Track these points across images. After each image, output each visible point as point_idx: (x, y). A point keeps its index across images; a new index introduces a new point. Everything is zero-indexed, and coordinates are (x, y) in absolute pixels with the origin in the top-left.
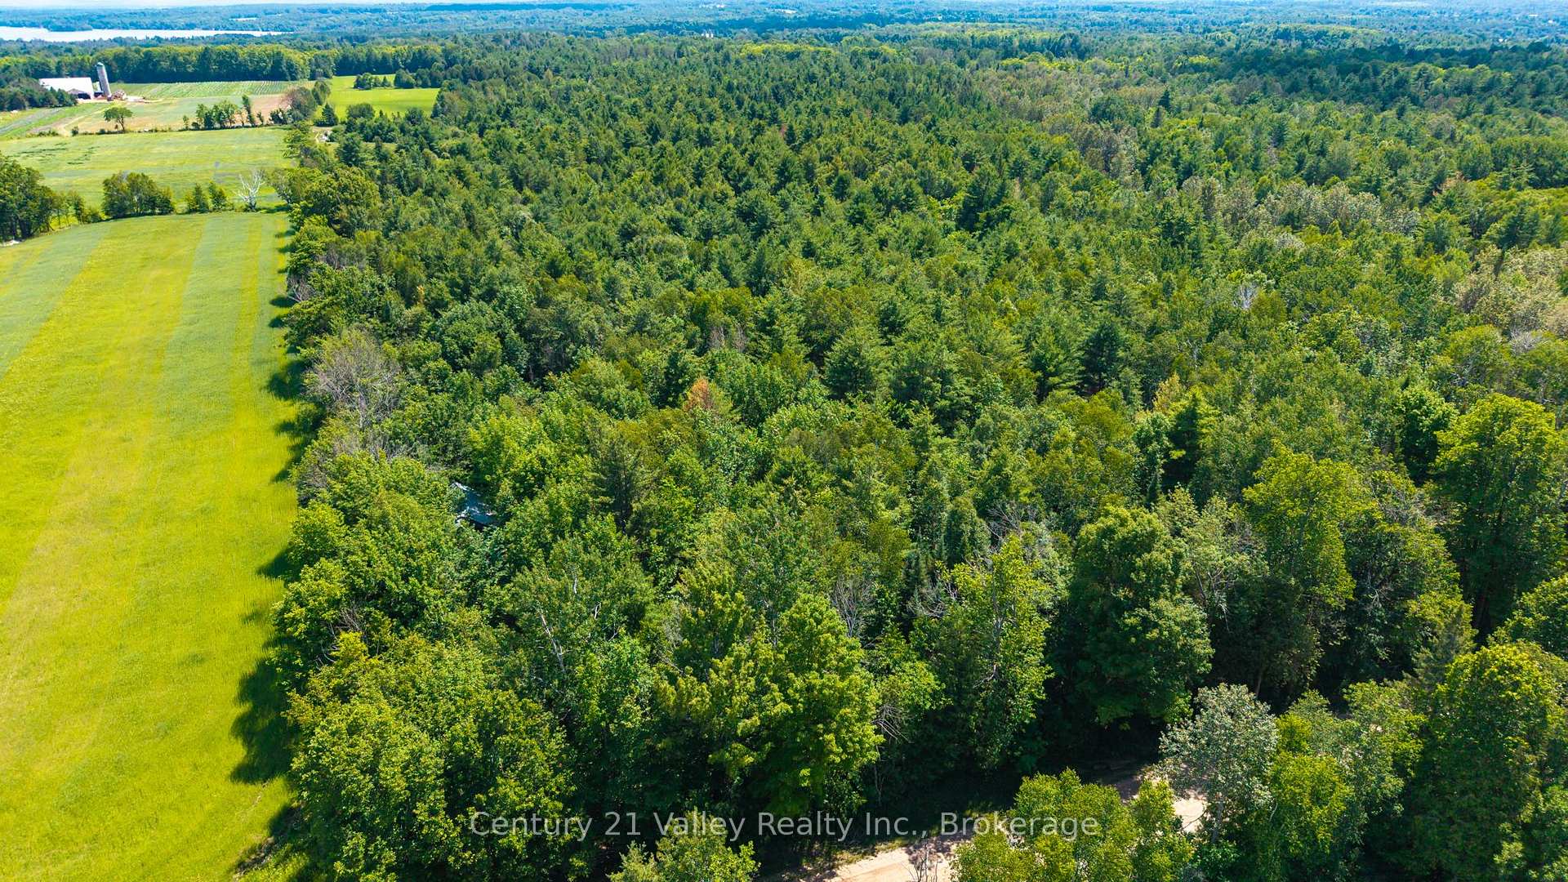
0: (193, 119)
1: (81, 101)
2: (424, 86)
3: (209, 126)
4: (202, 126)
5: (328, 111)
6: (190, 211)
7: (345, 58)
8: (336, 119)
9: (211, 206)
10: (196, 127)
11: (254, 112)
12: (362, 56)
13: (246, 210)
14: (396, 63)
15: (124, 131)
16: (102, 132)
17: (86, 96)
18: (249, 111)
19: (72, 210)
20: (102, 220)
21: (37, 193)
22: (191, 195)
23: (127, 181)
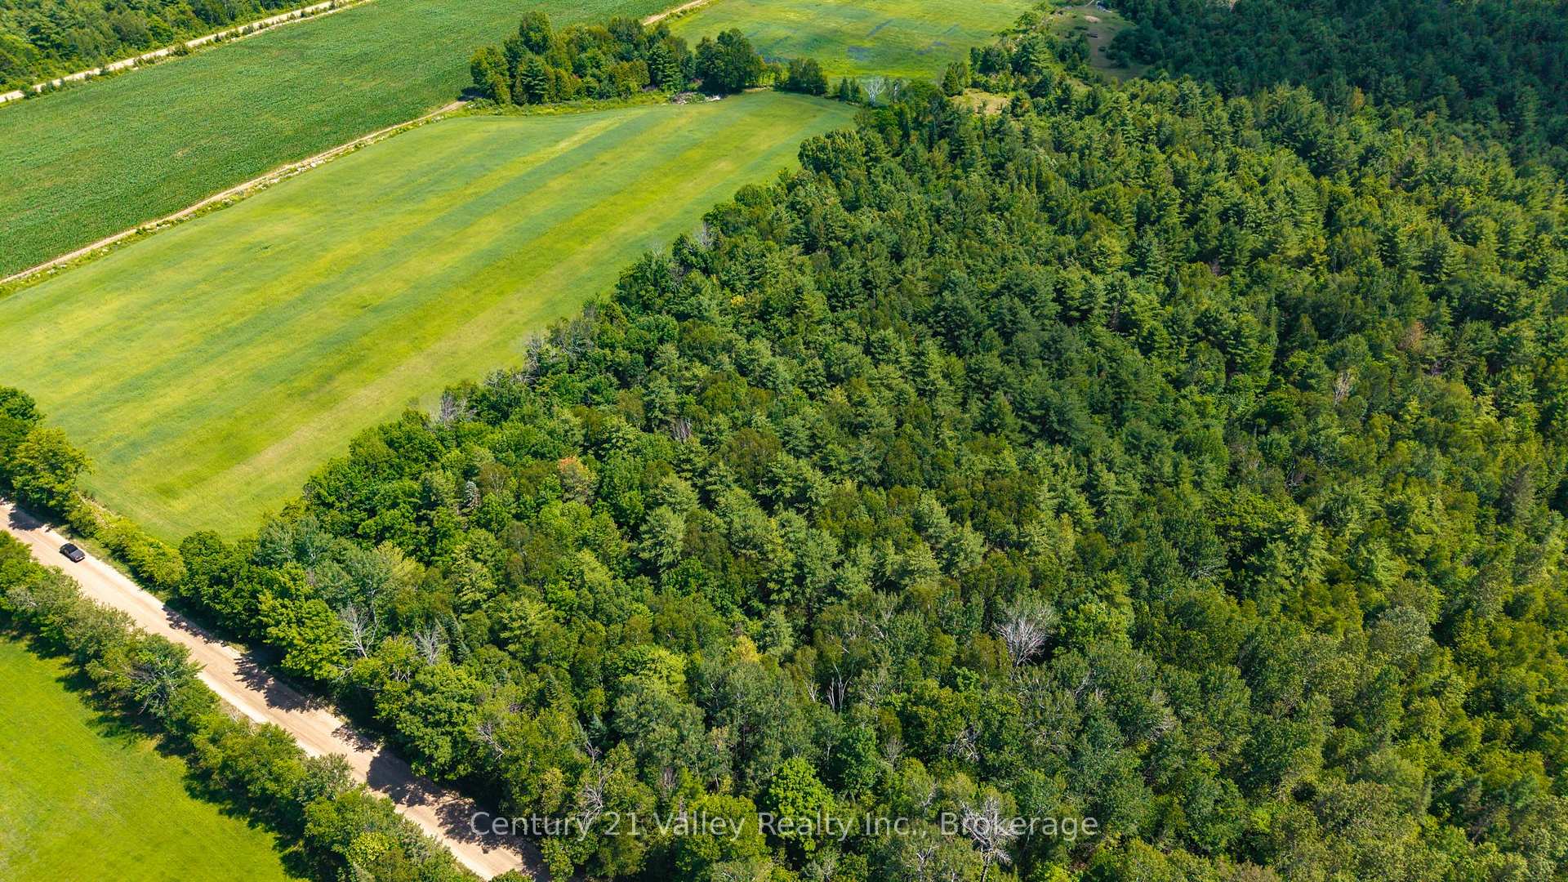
9: (849, 97)
13: (864, 107)
19: (773, 75)
20: (783, 88)
21: (743, 66)
22: (839, 84)
23: (803, 65)
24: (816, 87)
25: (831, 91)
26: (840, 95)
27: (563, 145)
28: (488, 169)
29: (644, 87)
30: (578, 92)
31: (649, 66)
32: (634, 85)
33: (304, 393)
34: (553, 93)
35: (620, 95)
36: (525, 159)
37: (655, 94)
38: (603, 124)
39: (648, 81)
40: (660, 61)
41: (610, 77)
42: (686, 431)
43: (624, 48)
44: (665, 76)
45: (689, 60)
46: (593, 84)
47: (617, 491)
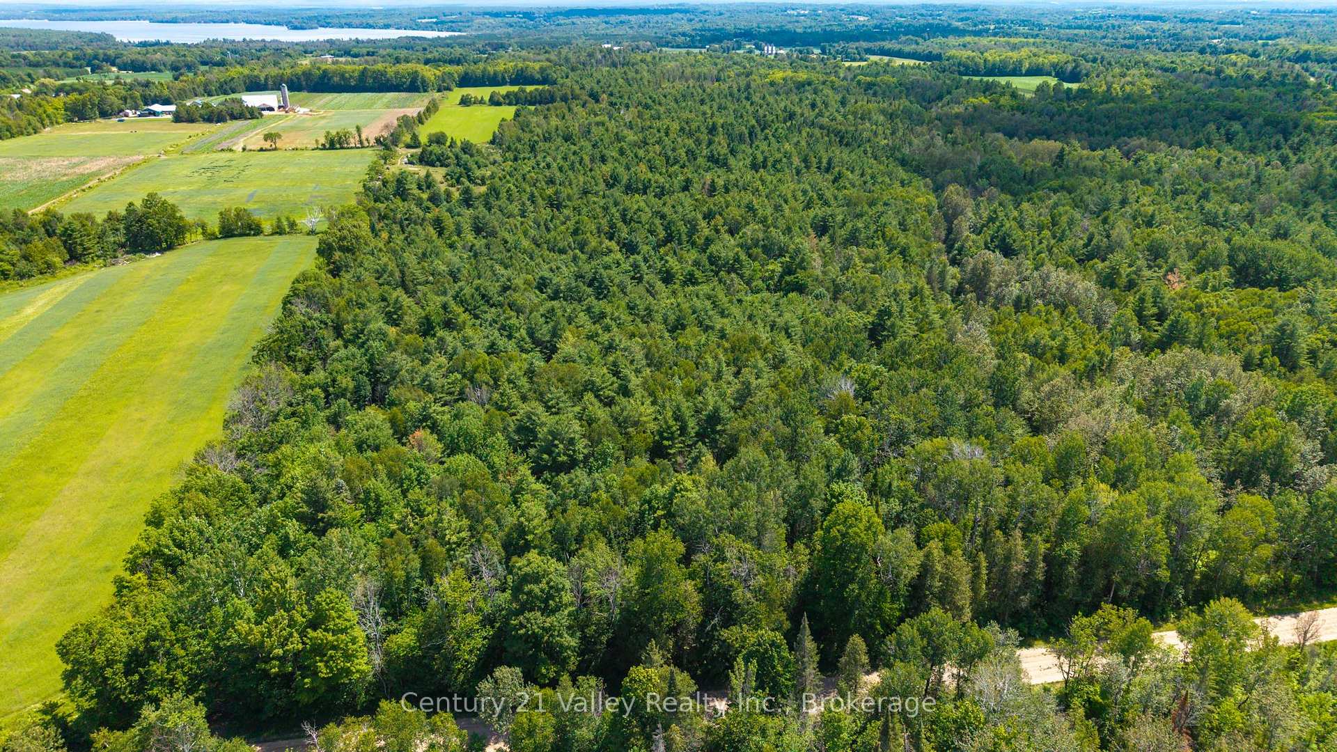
0: (322, 140)
1: (265, 113)
2: (510, 104)
3: (332, 147)
4: (328, 146)
5: (415, 137)
6: (272, 234)
7: (466, 74)
8: (420, 143)
9: (287, 230)
10: (324, 148)
11: (364, 137)
12: (479, 72)
13: (308, 234)
14: (504, 78)
15: (275, 149)
16: (261, 150)
17: (271, 109)
18: (360, 136)
19: (200, 230)
20: (217, 238)
21: (175, 221)
22: (274, 223)
23: (233, 213)
24: (253, 229)
25: (267, 227)
26: (279, 231)
27: (29, 311)
29: (65, 262)
31: (65, 242)
32: (57, 260)
35: (41, 273)
37: (79, 266)
38: (58, 289)
39: (68, 257)
40: (76, 235)
41: (26, 257)
42: (484, 392)
43: (19, 234)
44: (85, 249)
45: (104, 233)
46: (7, 267)
47: (479, 441)
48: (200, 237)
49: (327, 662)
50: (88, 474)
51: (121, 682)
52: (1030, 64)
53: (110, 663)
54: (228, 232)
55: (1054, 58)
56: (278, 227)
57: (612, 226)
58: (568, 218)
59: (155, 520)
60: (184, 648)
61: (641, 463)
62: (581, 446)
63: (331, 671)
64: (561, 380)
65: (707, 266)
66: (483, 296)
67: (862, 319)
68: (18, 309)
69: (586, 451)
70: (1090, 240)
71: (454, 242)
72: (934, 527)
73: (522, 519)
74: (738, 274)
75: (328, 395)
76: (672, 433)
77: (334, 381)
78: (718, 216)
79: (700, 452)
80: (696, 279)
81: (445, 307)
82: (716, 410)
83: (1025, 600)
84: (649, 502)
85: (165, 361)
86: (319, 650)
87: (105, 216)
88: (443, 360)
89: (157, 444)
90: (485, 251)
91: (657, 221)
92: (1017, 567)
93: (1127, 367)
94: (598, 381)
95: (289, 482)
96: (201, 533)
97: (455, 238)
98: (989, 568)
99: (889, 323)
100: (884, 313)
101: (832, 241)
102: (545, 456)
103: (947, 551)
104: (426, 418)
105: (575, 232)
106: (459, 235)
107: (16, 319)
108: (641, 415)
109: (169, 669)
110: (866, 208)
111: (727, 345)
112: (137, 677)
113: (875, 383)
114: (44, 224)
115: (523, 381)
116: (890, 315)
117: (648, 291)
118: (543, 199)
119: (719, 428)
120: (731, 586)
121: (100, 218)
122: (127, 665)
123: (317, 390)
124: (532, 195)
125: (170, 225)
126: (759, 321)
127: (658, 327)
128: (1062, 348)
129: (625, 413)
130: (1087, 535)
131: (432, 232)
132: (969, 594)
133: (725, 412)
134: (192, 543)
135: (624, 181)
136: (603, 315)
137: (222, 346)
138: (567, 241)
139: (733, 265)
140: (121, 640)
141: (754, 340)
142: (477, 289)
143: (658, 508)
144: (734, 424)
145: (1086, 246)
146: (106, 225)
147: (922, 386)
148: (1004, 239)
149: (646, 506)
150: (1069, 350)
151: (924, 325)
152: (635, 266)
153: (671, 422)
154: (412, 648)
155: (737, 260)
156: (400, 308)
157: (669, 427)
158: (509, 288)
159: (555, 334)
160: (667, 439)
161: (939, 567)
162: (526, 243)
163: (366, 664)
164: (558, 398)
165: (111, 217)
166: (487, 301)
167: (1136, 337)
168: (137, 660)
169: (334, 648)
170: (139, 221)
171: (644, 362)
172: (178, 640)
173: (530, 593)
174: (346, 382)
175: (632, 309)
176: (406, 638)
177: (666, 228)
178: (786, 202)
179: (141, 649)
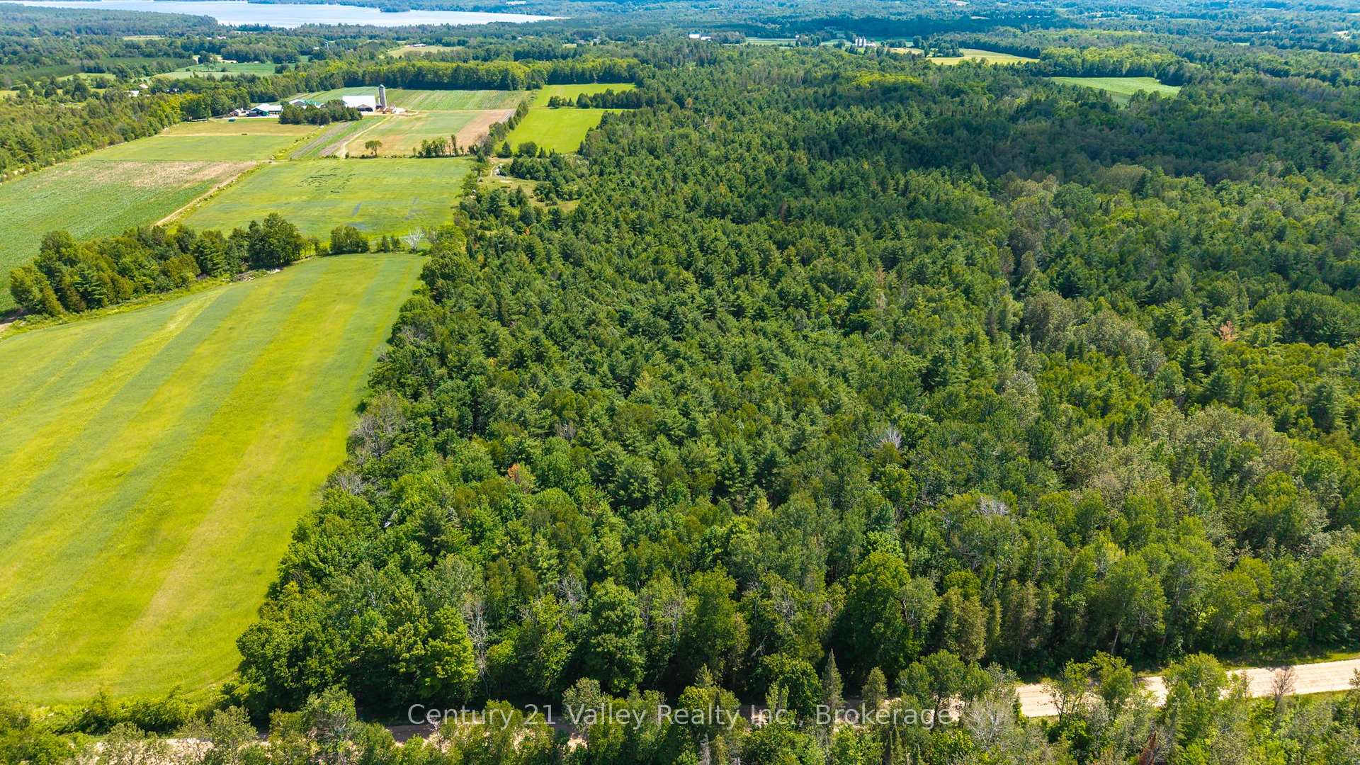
0: (419, 148)
1: (364, 113)
2: (597, 107)
3: (429, 155)
4: (424, 154)
5: (506, 147)
6: (378, 252)
7: (555, 71)
8: (511, 153)
9: (391, 247)
10: (421, 156)
11: (458, 146)
12: (567, 70)
13: (410, 252)
14: (591, 76)
15: (376, 156)
16: (363, 157)
17: (369, 110)
18: (454, 145)
19: (313, 247)
20: (328, 255)
21: (293, 240)
22: (380, 241)
23: (344, 231)
24: (359, 247)
25: (373, 247)
26: (383, 249)
27: (172, 326)
28: (115, 358)
29: (198, 276)
30: (136, 291)
31: (197, 258)
32: (190, 275)
33: (141, 550)
34: (112, 295)
35: (177, 287)
36: (147, 341)
37: (209, 281)
38: (193, 305)
39: (199, 271)
40: (207, 251)
41: (165, 273)
42: (571, 428)
43: (159, 250)
44: (214, 264)
45: (230, 248)
46: (149, 281)
47: (566, 474)
48: (313, 253)
49: (443, 666)
50: (234, 486)
51: (285, 672)
52: (1131, 64)
53: (277, 657)
54: (338, 250)
55: (1157, 58)
56: (383, 245)
57: (690, 255)
58: (649, 245)
59: (301, 536)
60: (332, 647)
61: (704, 503)
62: (653, 485)
63: (447, 673)
64: (637, 421)
65: (777, 300)
66: (571, 329)
67: (917, 363)
68: (162, 324)
69: (657, 489)
70: (1153, 283)
71: (544, 268)
72: (955, 575)
73: (601, 552)
74: (805, 309)
75: (435, 423)
76: (733, 474)
77: (441, 411)
78: (790, 247)
79: (756, 494)
80: (766, 314)
81: (536, 340)
82: (773, 455)
83: (1034, 642)
84: (709, 541)
85: (291, 380)
86: (437, 656)
87: (230, 233)
88: (535, 396)
89: (290, 460)
90: (572, 280)
91: (732, 252)
92: (1028, 614)
93: (1163, 423)
94: (669, 421)
95: (410, 507)
96: (340, 549)
97: (545, 264)
98: (1004, 613)
99: (942, 370)
100: (938, 360)
101: (899, 276)
102: (622, 492)
103: (966, 597)
104: (521, 452)
105: (655, 262)
106: (548, 262)
107: (162, 334)
108: (706, 456)
109: (321, 664)
110: (936, 241)
111: (788, 389)
112: (296, 669)
113: (921, 432)
114: (179, 240)
115: (605, 420)
116: (943, 361)
117: (719, 327)
118: (627, 224)
119: (775, 471)
120: (775, 620)
121: (226, 235)
122: (289, 659)
123: (427, 418)
124: (617, 219)
125: (288, 243)
126: (819, 365)
127: (726, 367)
128: (1105, 399)
129: (692, 456)
130: (1094, 587)
131: (524, 257)
132: (983, 634)
133: (782, 457)
134: (333, 558)
135: (704, 205)
136: (677, 354)
137: (340, 367)
138: (647, 270)
139: (801, 301)
140: (283, 638)
141: (813, 385)
142: (565, 322)
143: (717, 546)
144: (788, 468)
145: (1149, 288)
146: (233, 242)
147: (962, 439)
148: (1068, 277)
149: (706, 544)
150: (1112, 401)
151: (976, 372)
152: (710, 300)
153: (733, 464)
154: (511, 658)
155: (805, 296)
156: (497, 340)
157: (731, 469)
158: (594, 321)
159: (634, 370)
160: (729, 479)
161: (957, 611)
162: (609, 271)
163: (472, 669)
164: (634, 437)
165: (237, 234)
166: (574, 333)
167: (1180, 389)
168: (296, 656)
169: (449, 654)
170: (262, 240)
171: (711, 403)
172: (327, 641)
173: (607, 619)
174: (452, 412)
175: (704, 347)
176: (505, 649)
177: (741, 259)
178: (858, 232)
179: (301, 647)
